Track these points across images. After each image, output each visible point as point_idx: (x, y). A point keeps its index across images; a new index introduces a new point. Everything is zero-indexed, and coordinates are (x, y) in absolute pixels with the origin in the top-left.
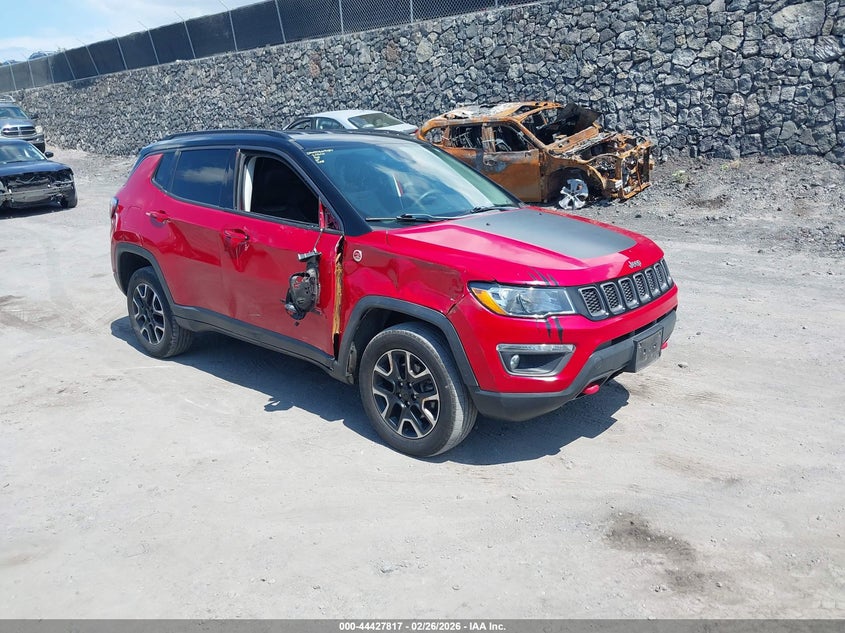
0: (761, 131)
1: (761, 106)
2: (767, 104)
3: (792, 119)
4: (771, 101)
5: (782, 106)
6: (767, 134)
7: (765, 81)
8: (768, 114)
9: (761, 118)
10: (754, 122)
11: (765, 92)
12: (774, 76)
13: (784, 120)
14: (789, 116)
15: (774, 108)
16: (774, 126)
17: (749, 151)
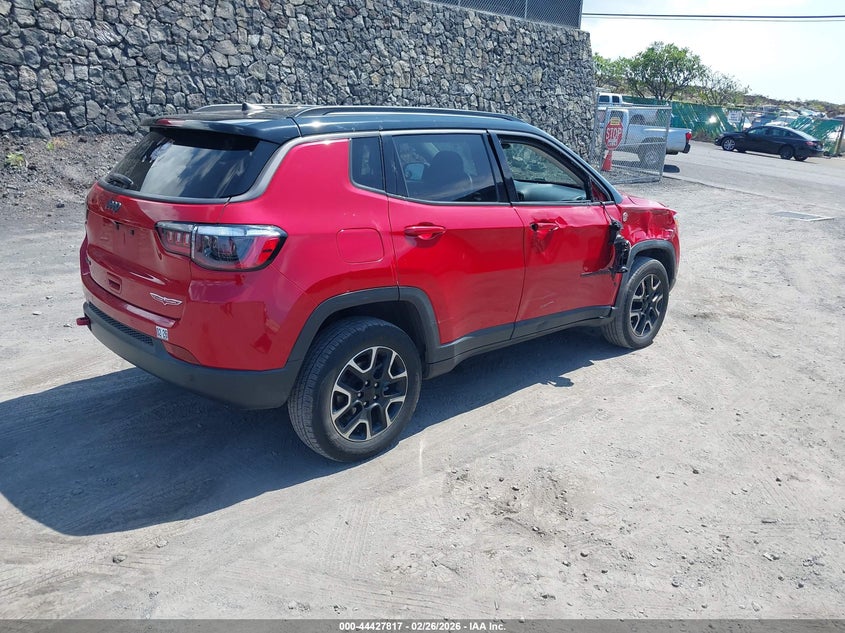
0: (66, 108)
1: (57, 82)
2: (64, 81)
3: (93, 98)
4: (67, 78)
5: (80, 85)
6: (73, 113)
7: (53, 56)
8: (68, 91)
9: (62, 96)
10: (55, 99)
11: (57, 69)
12: (63, 53)
13: (86, 99)
14: (89, 96)
15: (72, 86)
16: (77, 105)
17: (60, 130)
